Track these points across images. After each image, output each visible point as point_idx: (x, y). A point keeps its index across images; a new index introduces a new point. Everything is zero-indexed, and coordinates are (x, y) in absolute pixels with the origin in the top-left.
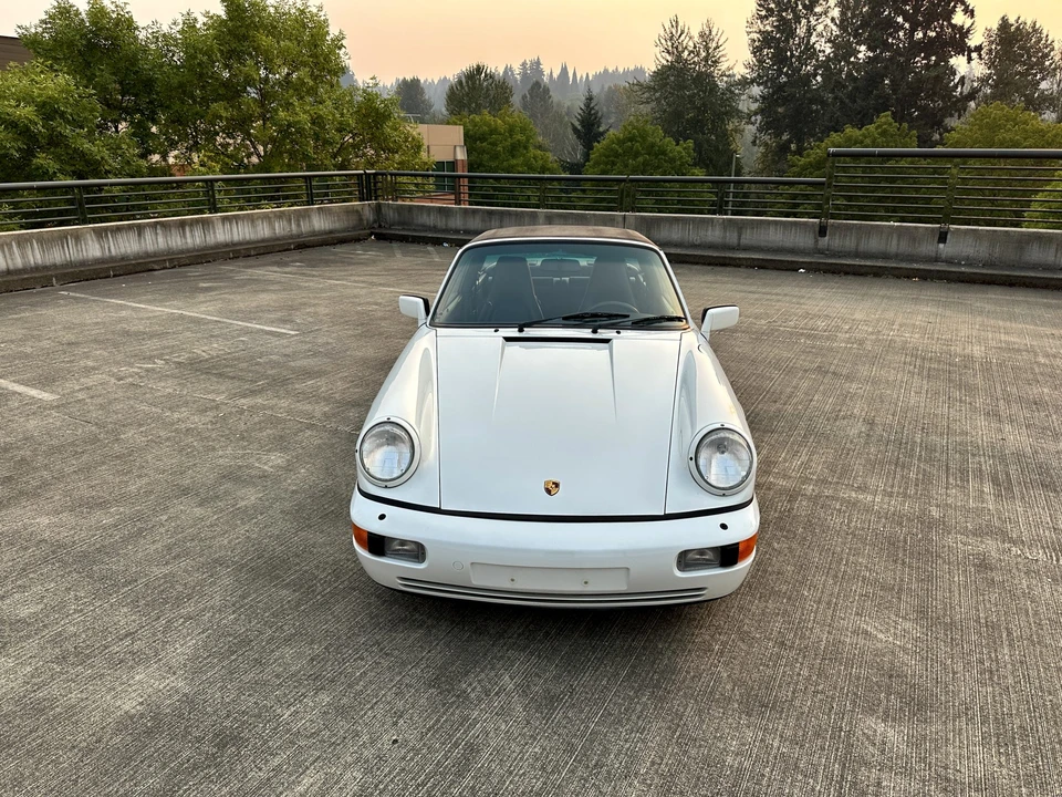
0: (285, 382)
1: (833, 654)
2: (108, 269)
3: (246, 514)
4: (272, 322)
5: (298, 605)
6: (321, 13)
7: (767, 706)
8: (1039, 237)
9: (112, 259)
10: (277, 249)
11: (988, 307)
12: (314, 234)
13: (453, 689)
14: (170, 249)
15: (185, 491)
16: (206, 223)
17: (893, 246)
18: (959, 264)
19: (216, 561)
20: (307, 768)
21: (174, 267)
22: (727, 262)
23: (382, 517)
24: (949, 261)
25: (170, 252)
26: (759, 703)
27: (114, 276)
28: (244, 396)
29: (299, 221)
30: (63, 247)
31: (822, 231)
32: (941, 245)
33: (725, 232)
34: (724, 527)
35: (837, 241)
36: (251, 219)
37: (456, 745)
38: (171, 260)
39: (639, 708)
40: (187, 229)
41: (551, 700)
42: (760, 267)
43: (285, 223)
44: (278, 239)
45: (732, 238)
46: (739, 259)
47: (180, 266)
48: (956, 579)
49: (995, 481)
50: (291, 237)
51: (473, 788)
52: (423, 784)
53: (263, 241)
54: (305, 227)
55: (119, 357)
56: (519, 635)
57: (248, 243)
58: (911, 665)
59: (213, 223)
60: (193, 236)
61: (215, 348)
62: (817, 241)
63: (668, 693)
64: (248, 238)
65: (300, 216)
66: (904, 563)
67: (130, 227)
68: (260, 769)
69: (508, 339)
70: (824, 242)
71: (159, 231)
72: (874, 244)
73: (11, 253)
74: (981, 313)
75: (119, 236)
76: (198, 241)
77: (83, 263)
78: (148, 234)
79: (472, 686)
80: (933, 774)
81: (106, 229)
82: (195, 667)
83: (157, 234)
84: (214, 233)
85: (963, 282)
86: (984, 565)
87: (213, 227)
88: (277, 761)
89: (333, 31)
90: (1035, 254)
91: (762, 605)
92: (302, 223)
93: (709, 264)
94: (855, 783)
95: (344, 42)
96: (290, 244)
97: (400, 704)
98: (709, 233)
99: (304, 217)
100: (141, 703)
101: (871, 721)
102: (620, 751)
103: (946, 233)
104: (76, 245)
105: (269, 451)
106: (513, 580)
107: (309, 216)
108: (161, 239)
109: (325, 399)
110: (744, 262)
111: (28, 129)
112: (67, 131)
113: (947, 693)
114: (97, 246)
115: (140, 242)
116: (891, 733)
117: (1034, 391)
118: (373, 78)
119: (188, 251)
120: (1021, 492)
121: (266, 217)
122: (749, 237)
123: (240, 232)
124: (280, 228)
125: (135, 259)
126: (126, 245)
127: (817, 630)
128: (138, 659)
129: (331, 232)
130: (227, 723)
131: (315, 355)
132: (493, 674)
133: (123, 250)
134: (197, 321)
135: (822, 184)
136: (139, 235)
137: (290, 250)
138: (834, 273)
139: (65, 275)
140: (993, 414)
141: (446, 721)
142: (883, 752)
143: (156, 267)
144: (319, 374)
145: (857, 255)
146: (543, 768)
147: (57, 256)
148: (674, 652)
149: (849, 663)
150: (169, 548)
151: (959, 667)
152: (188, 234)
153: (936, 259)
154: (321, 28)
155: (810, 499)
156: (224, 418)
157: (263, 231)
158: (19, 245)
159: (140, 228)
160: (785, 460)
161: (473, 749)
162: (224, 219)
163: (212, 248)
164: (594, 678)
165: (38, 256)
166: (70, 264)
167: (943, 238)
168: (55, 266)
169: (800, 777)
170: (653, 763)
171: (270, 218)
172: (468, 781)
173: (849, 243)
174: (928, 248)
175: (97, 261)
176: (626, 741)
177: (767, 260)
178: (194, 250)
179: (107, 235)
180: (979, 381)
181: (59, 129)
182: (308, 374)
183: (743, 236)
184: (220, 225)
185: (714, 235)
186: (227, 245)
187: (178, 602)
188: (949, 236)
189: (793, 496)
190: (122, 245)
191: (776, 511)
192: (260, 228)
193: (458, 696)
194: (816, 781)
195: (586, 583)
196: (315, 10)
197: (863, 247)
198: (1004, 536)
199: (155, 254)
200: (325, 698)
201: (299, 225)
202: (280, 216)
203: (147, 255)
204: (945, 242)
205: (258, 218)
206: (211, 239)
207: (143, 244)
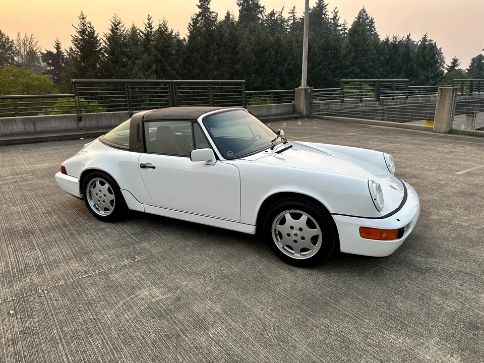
22: (39, 140)
23: (398, 220)
31: (80, 119)
33: (25, 125)
35: (89, 123)
42: (60, 140)
45: (30, 128)
46: (46, 137)
62: (78, 124)
70: (82, 124)
93: (28, 143)
98: (15, 127)
110: (50, 139)
122: (40, 127)
173: (94, 123)
177: (62, 136)
183: (37, 127)
185: (18, 128)
197: (100, 125)
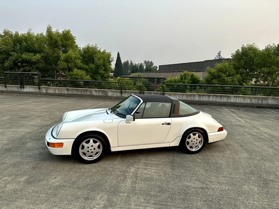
2: (197, 103)
9: (201, 101)
10: (249, 106)
12: (268, 104)
14: (216, 101)
16: (228, 97)
30: (191, 97)
36: (244, 98)
40: (222, 98)
43: (257, 100)
44: (252, 104)
47: (216, 105)
50: (257, 104)
59: (231, 97)
60: (224, 99)
64: (241, 102)
65: (263, 99)
67: (207, 95)
73: (180, 97)
75: (204, 97)
76: (225, 101)
77: (194, 101)
83: (213, 97)
84: (231, 99)
87: (231, 98)
92: (264, 101)
96: (255, 106)
99: (265, 99)
104: (193, 97)
107: (267, 99)
108: (214, 99)
114: (198, 98)
121: (250, 98)
123: (239, 100)
124: (254, 101)
125: (206, 102)
129: (276, 105)
133: (204, 100)
136: (209, 97)
137: (254, 107)
143: (209, 104)
157: (247, 101)
158: (182, 95)
159: (209, 96)
162: (234, 97)
163: (229, 103)
165: (185, 98)
166: (191, 101)
168: (188, 100)
175: (197, 101)
179: (201, 96)
190: (204, 99)
201: (262, 101)
202: (255, 98)
203: (210, 102)
205: (246, 98)
206: (229, 101)
207: (209, 99)
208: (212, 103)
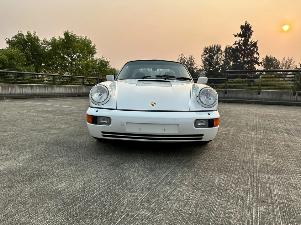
0: (70, 114)
1: (247, 161)
2: (21, 96)
3: (53, 134)
4: (68, 106)
5: (67, 150)
6: (90, 40)
7: (227, 171)
8: (286, 93)
9: (23, 94)
10: (72, 96)
11: (274, 108)
12: (83, 93)
13: (118, 166)
15: (34, 130)
16: (52, 87)
17: (246, 96)
18: (264, 100)
19: (41, 142)
20: (63, 182)
21: (41, 98)
23: (97, 111)
24: (262, 99)
25: (40, 94)
26: (224, 170)
27: (23, 98)
28: (57, 116)
29: (79, 89)
30: (9, 89)
31: (226, 92)
32: (259, 95)
34: (209, 114)
35: (230, 95)
36: (66, 87)
37: (119, 178)
38: (40, 96)
39: (183, 171)
40: (46, 88)
41: (152, 169)
43: (75, 89)
44: (72, 93)
47: (43, 98)
48: (282, 148)
49: (287, 133)
50: (77, 93)
51: (124, 187)
52: (106, 186)
53: (68, 93)
54: (81, 91)
55: (20, 109)
56: (141, 157)
57: (64, 94)
58: (273, 164)
59: (54, 87)
60: (48, 90)
61: (50, 109)
62: (224, 95)
63: (193, 168)
64: (64, 92)
65: (79, 88)
66: (264, 146)
67: (29, 86)
68: (45, 182)
69: (139, 81)
70: (226, 95)
71: (38, 88)
72: (240, 95)
74: (273, 109)
75: (26, 88)
76: (49, 92)
77: (14, 94)
78: (35, 89)
79: (125, 166)
80: (288, 185)
81: (22, 86)
82: (27, 161)
83: (37, 88)
84: (54, 90)
85: (266, 104)
86: (289, 146)
87: (54, 88)
88: (52, 180)
89: (92, 44)
90: (285, 97)
91: (221, 152)
94: (262, 187)
95: (95, 47)
96: (76, 95)
97: (99, 169)
99: (81, 88)
100: (6, 168)
101: (263, 175)
102: (177, 180)
103: (260, 92)
104: (13, 89)
105: (63, 124)
106: (140, 129)
107: (82, 88)
108: (38, 90)
109: (82, 117)
111: (4, 62)
112: (15, 63)
113: (287, 169)
114: (19, 90)
115: (32, 90)
116: (270, 177)
117: (292, 120)
118: (103, 56)
119: (46, 94)
120: (295, 135)
121: (70, 87)
123: (62, 90)
124: (73, 91)
125: (30, 94)
126: (28, 90)
127: (240, 157)
128: (7, 159)
129: (88, 93)
130: (36, 172)
131: (80, 110)
132: (132, 163)
133: (26, 92)
134: (46, 105)
135: (225, 80)
136: (32, 88)
138: (230, 103)
139: (8, 96)
140: (282, 123)
141: (116, 173)
142: (269, 180)
143: (36, 97)
144: (81, 113)
145: (236, 98)
146: (150, 183)
147: (6, 91)
148: (193, 160)
149: (253, 163)
150: (25, 139)
151: (289, 164)
152: (46, 89)
153: (258, 99)
154: (89, 43)
155: (232, 135)
156: (50, 119)
157: (68, 91)
159: (33, 86)
160: (223, 129)
161: (124, 179)
162: (57, 86)
163: (53, 94)
164: (167, 165)
165: (1, 91)
166: (10, 94)
167: (259, 93)
168: (5, 94)
169: (242, 185)
170: (189, 182)
171: (71, 88)
172: (123, 185)
173: (234, 95)
174: (255, 96)
175: (18, 94)
176: (179, 177)
178: (48, 94)
179: (22, 87)
180: (276, 118)
181: (13, 63)
182: (76, 113)
184: (56, 88)
186: (57, 94)
187: (26, 149)
188: (261, 93)
189: (226, 135)
190: (26, 90)
191: (222, 137)
192: (67, 90)
193: (120, 168)
194: (248, 186)
195: (164, 130)
196: (88, 39)
197: (237, 96)
198: (294, 142)
199: (36, 94)
200: (73, 168)
201: (79, 90)
202: (74, 87)
203: (34, 94)
204: (260, 95)
205: (67, 87)
206: (53, 92)
207: (33, 91)
208: (39, 96)
